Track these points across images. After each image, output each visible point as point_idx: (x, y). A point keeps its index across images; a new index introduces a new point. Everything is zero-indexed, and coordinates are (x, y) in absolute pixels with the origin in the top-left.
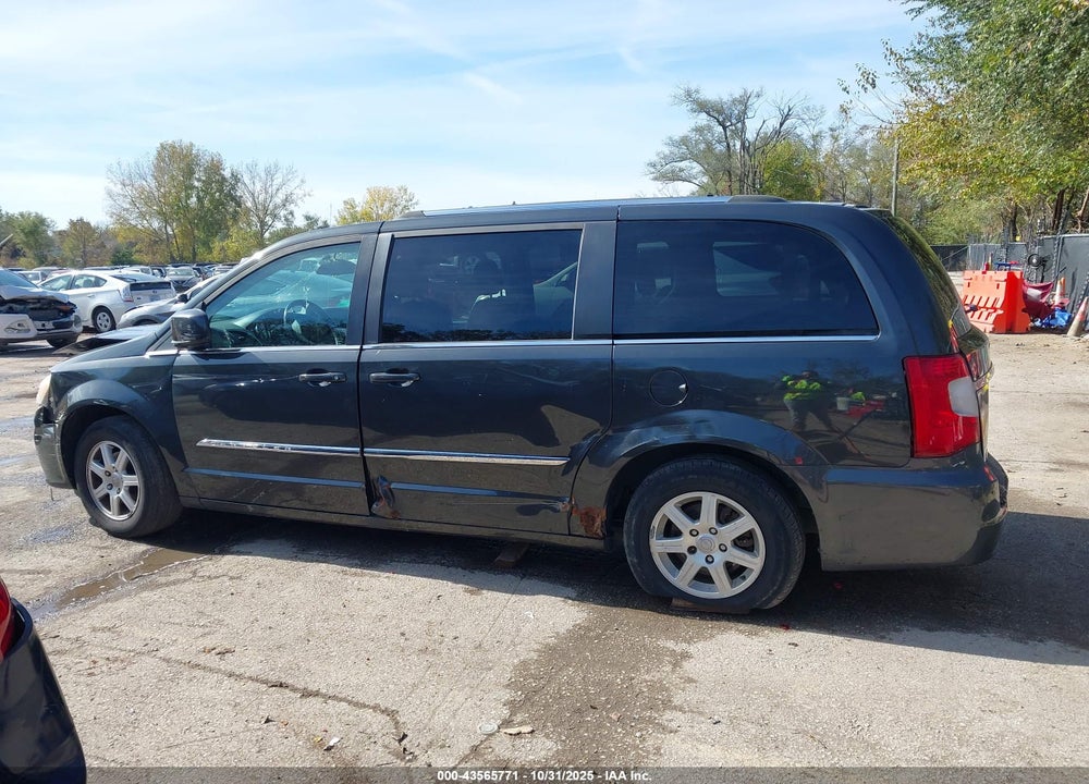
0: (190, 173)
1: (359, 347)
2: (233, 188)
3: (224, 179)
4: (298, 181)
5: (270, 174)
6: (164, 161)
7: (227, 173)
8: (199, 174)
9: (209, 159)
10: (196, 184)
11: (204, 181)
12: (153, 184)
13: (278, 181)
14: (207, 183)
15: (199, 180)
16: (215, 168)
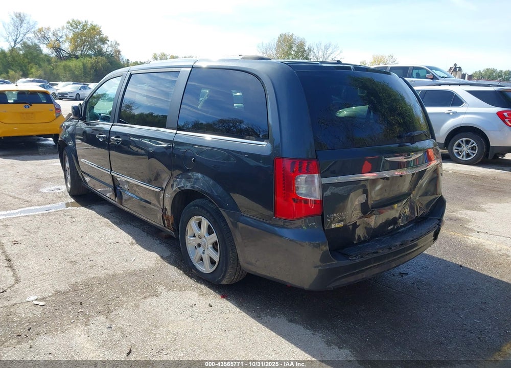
0: (290, 47)
1: (111, 124)
2: (308, 55)
3: (305, 51)
4: (339, 52)
5: (326, 48)
6: (280, 42)
7: (306, 48)
8: (294, 48)
9: (299, 41)
10: (293, 53)
11: (296, 52)
12: (275, 52)
13: (329, 52)
14: (297, 52)
15: (294, 51)
16: (301, 45)
